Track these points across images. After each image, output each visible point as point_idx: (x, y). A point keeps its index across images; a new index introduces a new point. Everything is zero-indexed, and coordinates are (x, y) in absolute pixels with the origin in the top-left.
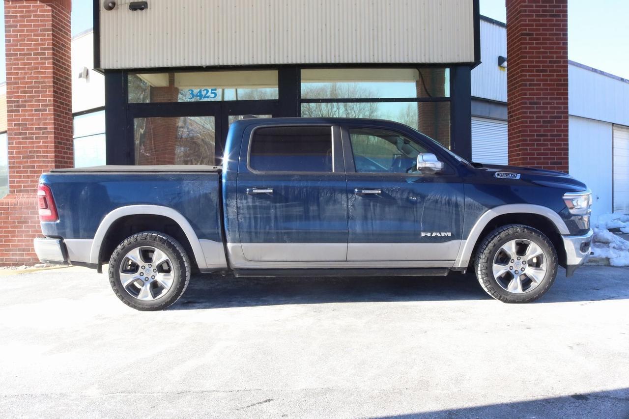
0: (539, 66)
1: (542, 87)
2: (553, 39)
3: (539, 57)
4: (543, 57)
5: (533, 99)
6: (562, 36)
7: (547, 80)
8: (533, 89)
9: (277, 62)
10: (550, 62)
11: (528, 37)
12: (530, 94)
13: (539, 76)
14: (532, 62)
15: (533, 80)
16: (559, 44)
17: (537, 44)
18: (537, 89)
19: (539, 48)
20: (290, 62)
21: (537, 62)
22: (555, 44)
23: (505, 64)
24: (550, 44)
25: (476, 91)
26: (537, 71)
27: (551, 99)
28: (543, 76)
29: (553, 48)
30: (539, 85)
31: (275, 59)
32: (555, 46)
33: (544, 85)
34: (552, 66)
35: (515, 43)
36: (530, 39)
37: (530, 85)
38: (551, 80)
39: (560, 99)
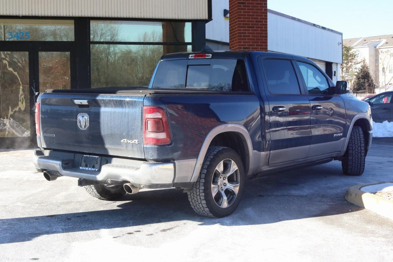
0: (249, 24)
1: (251, 38)
2: (258, 7)
3: (249, 18)
4: (252, 18)
5: (245, 45)
6: (263, 5)
7: (254, 33)
8: (245, 39)
9: (74, 15)
10: (256, 21)
11: (242, 5)
12: (244, 42)
13: (249, 30)
14: (245, 21)
15: (245, 33)
16: (262, 10)
17: (248, 9)
18: (248, 39)
19: (249, 12)
20: (83, 16)
21: (248, 21)
22: (259, 9)
23: (228, 15)
24: (256, 10)
25: (209, 35)
26: (248, 27)
27: (257, 45)
28: (252, 30)
29: (258, 12)
30: (249, 36)
31: (72, 13)
32: (259, 11)
33: (252, 36)
34: (257, 24)
35: (234, 8)
36: (244, 6)
37: (244, 36)
38: (257, 33)
39: (262, 45)
